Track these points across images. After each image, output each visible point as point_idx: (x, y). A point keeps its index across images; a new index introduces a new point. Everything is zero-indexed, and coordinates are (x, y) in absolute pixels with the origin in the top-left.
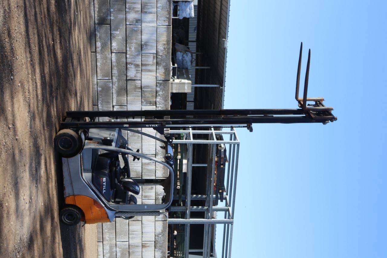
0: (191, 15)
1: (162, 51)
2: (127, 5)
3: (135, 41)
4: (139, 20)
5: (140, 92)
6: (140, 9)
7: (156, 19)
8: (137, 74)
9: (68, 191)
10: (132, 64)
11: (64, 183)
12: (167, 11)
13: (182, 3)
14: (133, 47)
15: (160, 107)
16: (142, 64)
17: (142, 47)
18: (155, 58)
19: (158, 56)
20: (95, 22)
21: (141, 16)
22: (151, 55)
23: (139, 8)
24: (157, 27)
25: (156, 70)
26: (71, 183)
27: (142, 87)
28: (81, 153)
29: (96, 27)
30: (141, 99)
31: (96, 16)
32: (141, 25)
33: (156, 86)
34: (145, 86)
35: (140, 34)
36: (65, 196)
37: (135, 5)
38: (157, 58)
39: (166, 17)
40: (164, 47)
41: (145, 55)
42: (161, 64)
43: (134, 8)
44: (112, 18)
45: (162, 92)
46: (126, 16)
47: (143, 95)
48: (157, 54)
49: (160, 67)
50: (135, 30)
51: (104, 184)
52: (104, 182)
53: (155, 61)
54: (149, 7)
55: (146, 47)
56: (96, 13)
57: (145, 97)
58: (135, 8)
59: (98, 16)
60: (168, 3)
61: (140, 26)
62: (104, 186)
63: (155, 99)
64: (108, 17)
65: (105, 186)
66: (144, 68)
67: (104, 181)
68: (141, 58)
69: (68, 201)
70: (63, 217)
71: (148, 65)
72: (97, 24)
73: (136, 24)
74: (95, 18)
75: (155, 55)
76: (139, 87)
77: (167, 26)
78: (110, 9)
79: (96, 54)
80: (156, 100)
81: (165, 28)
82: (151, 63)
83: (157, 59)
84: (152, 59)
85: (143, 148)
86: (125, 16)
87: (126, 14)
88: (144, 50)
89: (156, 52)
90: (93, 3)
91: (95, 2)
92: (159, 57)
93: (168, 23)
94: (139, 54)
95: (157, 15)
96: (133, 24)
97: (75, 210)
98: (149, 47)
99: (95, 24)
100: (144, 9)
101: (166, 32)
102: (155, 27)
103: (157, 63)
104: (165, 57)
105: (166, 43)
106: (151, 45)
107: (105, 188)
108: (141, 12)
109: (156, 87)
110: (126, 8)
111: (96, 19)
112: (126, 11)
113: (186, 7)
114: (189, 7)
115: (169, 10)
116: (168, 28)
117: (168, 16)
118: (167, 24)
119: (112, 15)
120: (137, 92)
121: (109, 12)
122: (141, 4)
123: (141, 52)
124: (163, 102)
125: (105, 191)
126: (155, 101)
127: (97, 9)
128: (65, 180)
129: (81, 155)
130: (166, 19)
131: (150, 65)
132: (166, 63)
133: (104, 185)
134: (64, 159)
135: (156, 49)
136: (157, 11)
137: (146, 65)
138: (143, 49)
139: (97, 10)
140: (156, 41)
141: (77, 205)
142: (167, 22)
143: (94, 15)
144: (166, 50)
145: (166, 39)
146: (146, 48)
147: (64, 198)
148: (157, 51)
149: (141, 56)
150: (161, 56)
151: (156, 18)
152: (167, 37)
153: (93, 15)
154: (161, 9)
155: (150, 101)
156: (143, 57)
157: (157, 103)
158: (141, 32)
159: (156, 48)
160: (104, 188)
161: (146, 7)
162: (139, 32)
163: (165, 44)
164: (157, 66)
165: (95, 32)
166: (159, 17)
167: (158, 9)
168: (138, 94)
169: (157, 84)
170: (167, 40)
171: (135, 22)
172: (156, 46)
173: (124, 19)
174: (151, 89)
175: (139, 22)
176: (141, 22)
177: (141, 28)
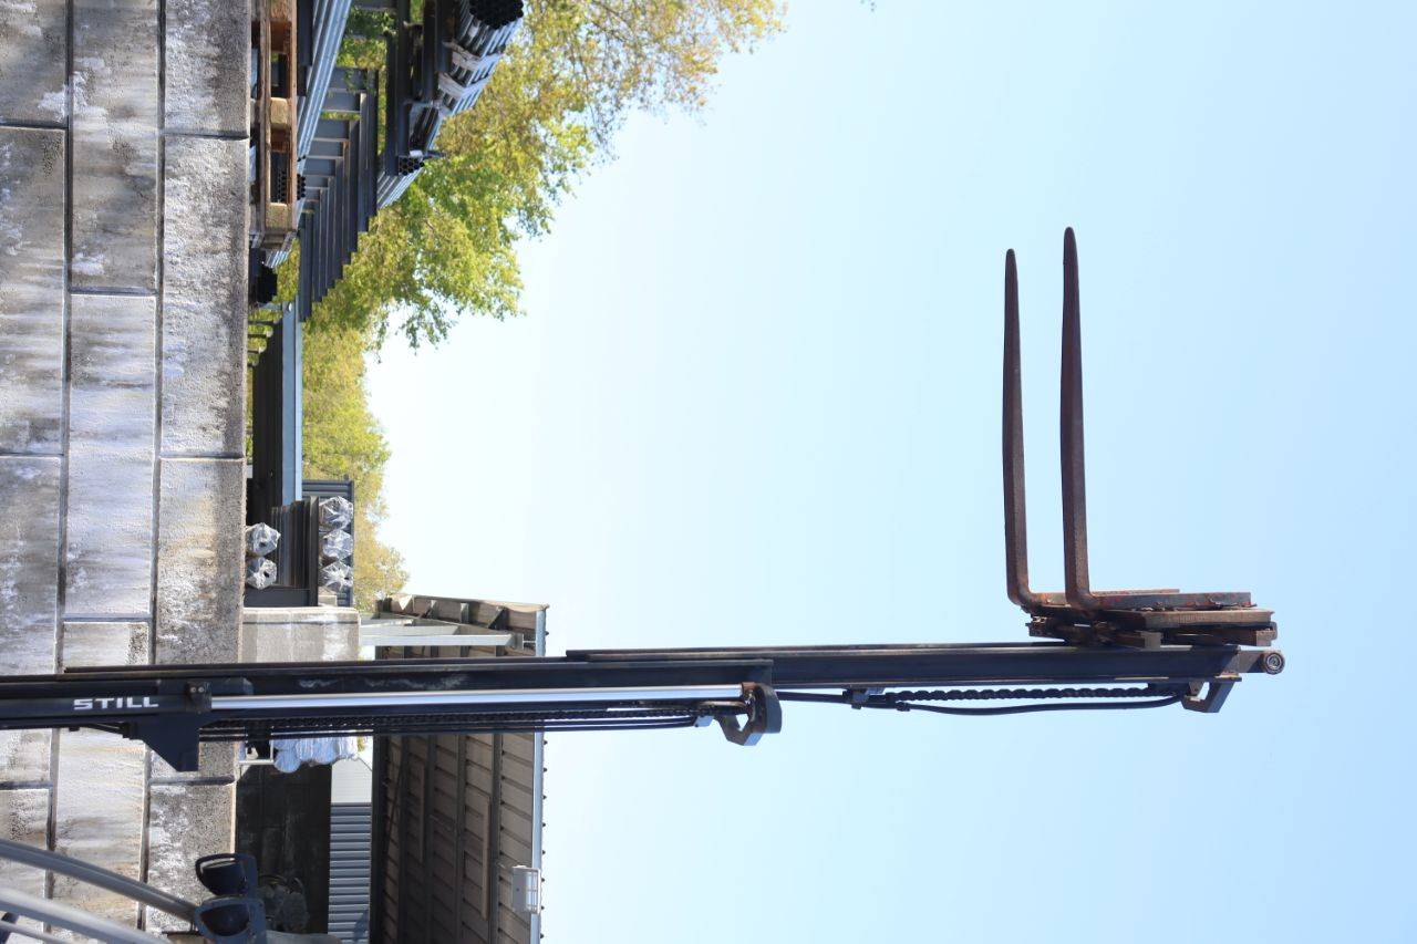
1: (186, 603)
3: (21, 543)
4: (53, 424)
6: (60, 364)
7: (154, 420)
8: (25, 746)
12: (221, 372)
14: (11, 583)
17: (68, 579)
18: (146, 646)
19: (165, 632)
21: (67, 400)
22: (123, 627)
23: (51, 358)
24: (159, 464)
27: (58, 831)
32: (63, 455)
33: (148, 815)
34: (75, 822)
35: (54, 506)
37: (30, 339)
38: (154, 642)
39: (212, 408)
40: (197, 578)
41: (82, 629)
43: (22, 356)
45: (186, 854)
47: (60, 879)
48: (153, 621)
50: (24, 483)
54: (111, 351)
55: (89, 578)
57: (70, 894)
58: (31, 356)
60: (223, 330)
61: (58, 460)
63: (137, 906)
68: (60, 647)
73: (36, 446)
75: (145, 629)
76: (41, 832)
77: (217, 456)
80: (142, 912)
81: (206, 467)
83: (158, 649)
84: (127, 650)
88: (76, 596)
89: (148, 611)
92: (166, 637)
93: (222, 438)
94: (48, 621)
95: (159, 395)
96: (16, 448)
98: (107, 582)
100: (84, 363)
101: (209, 493)
102: (148, 463)
104: (203, 637)
105: (213, 553)
106: (123, 570)
108: (68, 378)
109: (147, 824)
115: (228, 368)
116: (221, 467)
117: (223, 403)
118: (217, 445)
120: (20, 864)
122: (68, 337)
123: (60, 613)
126: (136, 914)
130: (210, 418)
135: (148, 593)
136: (159, 377)
138: (71, 590)
140: (150, 542)
142: (217, 437)
144: (213, 595)
145: (211, 531)
146: (93, 587)
148: (154, 602)
149: (60, 638)
150: (183, 629)
151: (154, 412)
152: (217, 520)
154: (182, 364)
156: (71, 641)
158: (65, 493)
159: (148, 584)
161: (97, 349)
162: (52, 491)
163: (202, 563)
166: (168, 408)
167: (164, 365)
168: (32, 876)
169: (154, 808)
170: (216, 537)
171: (24, 435)
172: (149, 572)
174: (116, 837)
175: (49, 434)
176: (66, 438)
177: (65, 468)
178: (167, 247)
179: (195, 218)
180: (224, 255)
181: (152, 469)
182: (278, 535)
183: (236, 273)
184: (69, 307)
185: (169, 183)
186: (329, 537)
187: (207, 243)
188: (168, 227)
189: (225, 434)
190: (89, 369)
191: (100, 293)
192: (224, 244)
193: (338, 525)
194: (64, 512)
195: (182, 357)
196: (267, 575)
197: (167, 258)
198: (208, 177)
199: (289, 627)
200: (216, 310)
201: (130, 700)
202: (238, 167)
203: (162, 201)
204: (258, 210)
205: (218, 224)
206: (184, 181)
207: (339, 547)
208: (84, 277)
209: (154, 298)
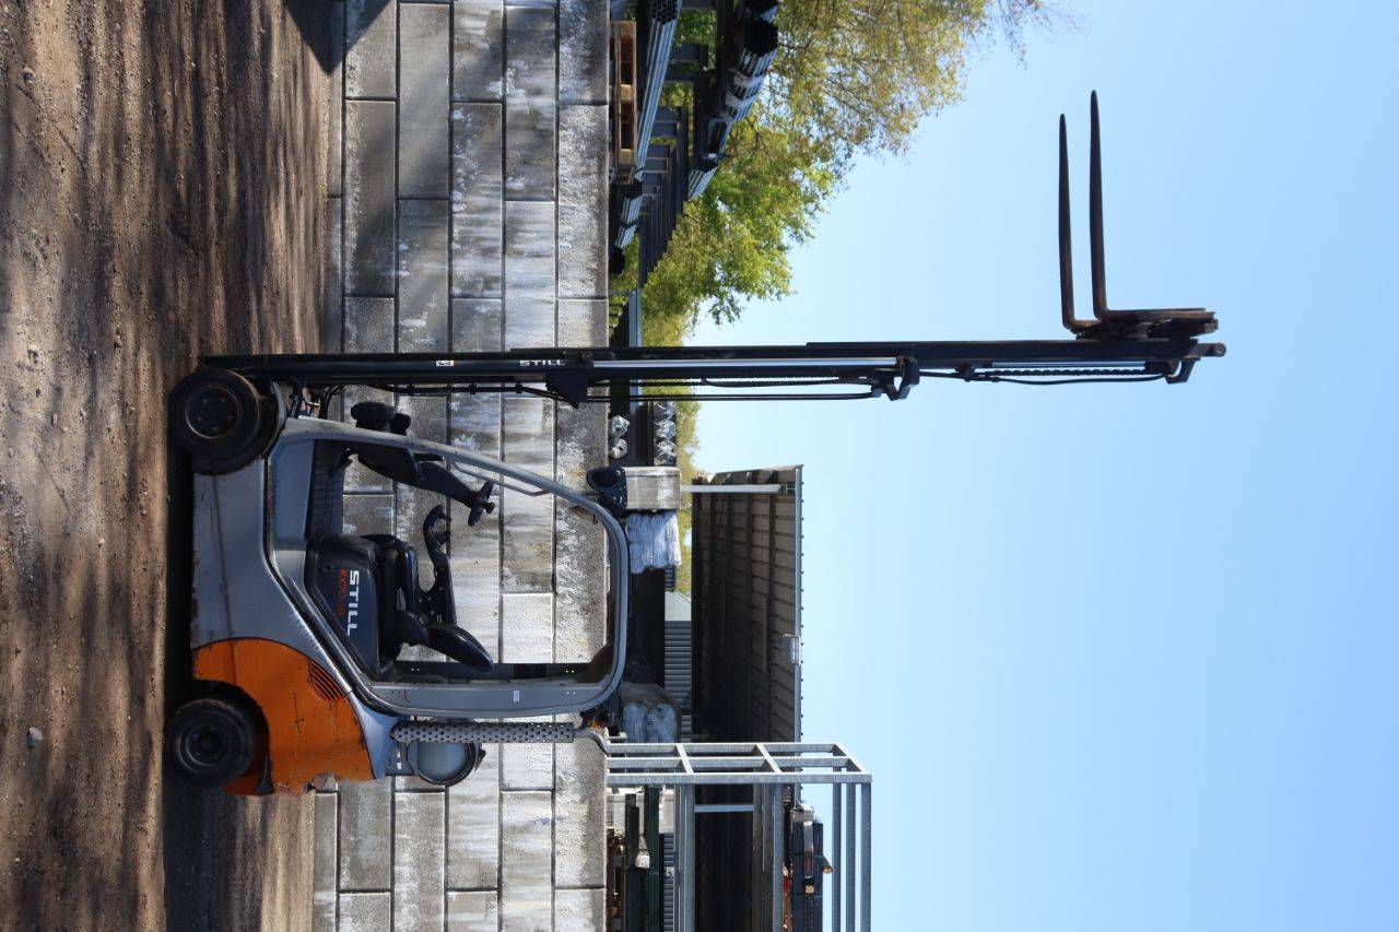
0: (670, 557)
2: (455, 231)
4: (496, 279)
5: (494, 537)
6: (500, 243)
7: (554, 277)
9: (207, 622)
10: (469, 435)
11: (195, 585)
12: (593, 247)
13: (639, 521)
15: (571, 594)
16: (503, 432)
18: (552, 412)
19: (563, 404)
20: (343, 288)
21: (504, 265)
22: (538, 403)
23: (496, 240)
24: (557, 303)
25: (556, 455)
26: (224, 587)
27: (505, 521)
28: (268, 453)
29: (347, 304)
30: (502, 565)
31: (348, 266)
32: (503, 298)
33: (556, 513)
34: (514, 516)
35: (498, 328)
36: (193, 645)
37: (483, 229)
38: (557, 410)
39: (588, 269)
41: (515, 402)
42: (570, 432)
43: (478, 239)
44: (403, 274)
45: (578, 537)
46: (450, 266)
47: (507, 549)
49: (569, 445)
50: (480, 314)
51: (352, 594)
52: (353, 588)
53: (551, 422)
54: (528, 235)
56: (349, 256)
57: (513, 558)
58: (484, 239)
59: (355, 268)
60: (594, 221)
61: (500, 301)
62: (351, 605)
63: (551, 566)
64: (389, 270)
65: (356, 605)
66: (511, 447)
67: (352, 582)
68: (503, 413)
69: (208, 668)
70: (179, 742)
71: (527, 436)
72: (350, 295)
73: (487, 293)
74: (344, 277)
75: (551, 403)
76: (495, 521)
77: (592, 298)
78: (398, 244)
79: (342, 398)
80: (554, 570)
81: (585, 304)
82: (536, 429)
83: (559, 414)
84: (541, 415)
85: (505, 761)
86: (447, 267)
87: (450, 260)
90: (339, 226)
91: (347, 221)
92: (563, 407)
93: (594, 288)
94: (496, 397)
95: (557, 261)
96: (476, 294)
97: (230, 708)
99: (344, 295)
100: (514, 243)
101: (586, 320)
102: (551, 303)
103: (557, 427)
107: (355, 613)
108: (504, 252)
109: (555, 519)
110: (451, 239)
111: (347, 278)
112: (450, 251)
113: (655, 530)
114: (663, 532)
115: (597, 244)
116: (594, 305)
117: (594, 266)
118: (592, 291)
119: (404, 262)
120: (484, 540)
121: (394, 253)
122: (504, 227)
124: (581, 575)
125: (354, 626)
126: (551, 571)
127: (351, 245)
128: (198, 569)
129: (269, 463)
130: (586, 275)
131: (533, 439)
132: (591, 430)
133: (353, 599)
134: (201, 482)
136: (557, 249)
137: (517, 437)
139: (354, 246)
141: (239, 685)
142: (590, 286)
143: (343, 264)
147: (191, 651)
149: (503, 407)
151: (554, 271)
152: (592, 336)
153: (339, 263)
154: (570, 242)
155: (534, 574)
156: (509, 409)
157: (559, 579)
158: (504, 320)
160: (351, 613)
161: (520, 234)
162: (496, 319)
164: (556, 440)
165: (343, 321)
166: (562, 269)
167: (560, 243)
168: (491, 547)
169: (559, 509)
171: (480, 286)
173: (444, 278)
174: (538, 525)
175: (494, 285)
176: (504, 288)
177: (503, 305)
178: (561, 172)
179: (578, 155)
180: (594, 176)
181: (553, 306)
182: (628, 423)
183: (601, 186)
184: (504, 209)
185: (561, 133)
186: (661, 423)
187: (584, 168)
188: (561, 160)
189: (596, 284)
190: (517, 246)
191: (522, 200)
192: (595, 169)
193: (666, 416)
194: (503, 333)
195: (570, 238)
196: (621, 449)
197: (561, 179)
198: (584, 128)
199: (635, 479)
200: (590, 208)
201: (549, 362)
202: (602, 122)
203: (558, 144)
204: (614, 154)
205: (591, 157)
206: (570, 132)
207: (667, 431)
208: (514, 191)
209: (553, 203)
